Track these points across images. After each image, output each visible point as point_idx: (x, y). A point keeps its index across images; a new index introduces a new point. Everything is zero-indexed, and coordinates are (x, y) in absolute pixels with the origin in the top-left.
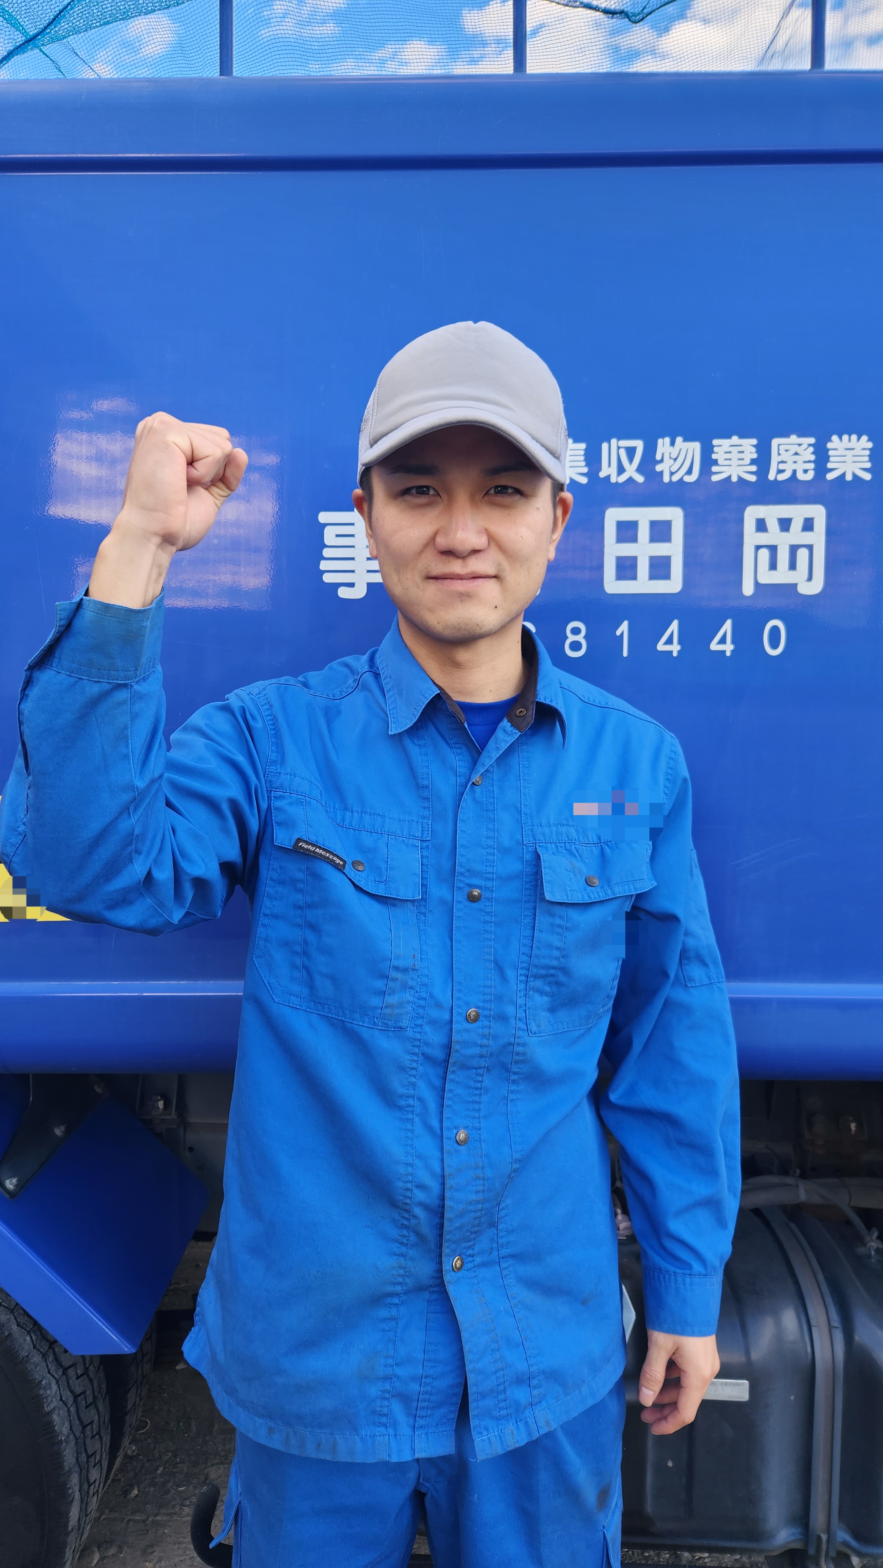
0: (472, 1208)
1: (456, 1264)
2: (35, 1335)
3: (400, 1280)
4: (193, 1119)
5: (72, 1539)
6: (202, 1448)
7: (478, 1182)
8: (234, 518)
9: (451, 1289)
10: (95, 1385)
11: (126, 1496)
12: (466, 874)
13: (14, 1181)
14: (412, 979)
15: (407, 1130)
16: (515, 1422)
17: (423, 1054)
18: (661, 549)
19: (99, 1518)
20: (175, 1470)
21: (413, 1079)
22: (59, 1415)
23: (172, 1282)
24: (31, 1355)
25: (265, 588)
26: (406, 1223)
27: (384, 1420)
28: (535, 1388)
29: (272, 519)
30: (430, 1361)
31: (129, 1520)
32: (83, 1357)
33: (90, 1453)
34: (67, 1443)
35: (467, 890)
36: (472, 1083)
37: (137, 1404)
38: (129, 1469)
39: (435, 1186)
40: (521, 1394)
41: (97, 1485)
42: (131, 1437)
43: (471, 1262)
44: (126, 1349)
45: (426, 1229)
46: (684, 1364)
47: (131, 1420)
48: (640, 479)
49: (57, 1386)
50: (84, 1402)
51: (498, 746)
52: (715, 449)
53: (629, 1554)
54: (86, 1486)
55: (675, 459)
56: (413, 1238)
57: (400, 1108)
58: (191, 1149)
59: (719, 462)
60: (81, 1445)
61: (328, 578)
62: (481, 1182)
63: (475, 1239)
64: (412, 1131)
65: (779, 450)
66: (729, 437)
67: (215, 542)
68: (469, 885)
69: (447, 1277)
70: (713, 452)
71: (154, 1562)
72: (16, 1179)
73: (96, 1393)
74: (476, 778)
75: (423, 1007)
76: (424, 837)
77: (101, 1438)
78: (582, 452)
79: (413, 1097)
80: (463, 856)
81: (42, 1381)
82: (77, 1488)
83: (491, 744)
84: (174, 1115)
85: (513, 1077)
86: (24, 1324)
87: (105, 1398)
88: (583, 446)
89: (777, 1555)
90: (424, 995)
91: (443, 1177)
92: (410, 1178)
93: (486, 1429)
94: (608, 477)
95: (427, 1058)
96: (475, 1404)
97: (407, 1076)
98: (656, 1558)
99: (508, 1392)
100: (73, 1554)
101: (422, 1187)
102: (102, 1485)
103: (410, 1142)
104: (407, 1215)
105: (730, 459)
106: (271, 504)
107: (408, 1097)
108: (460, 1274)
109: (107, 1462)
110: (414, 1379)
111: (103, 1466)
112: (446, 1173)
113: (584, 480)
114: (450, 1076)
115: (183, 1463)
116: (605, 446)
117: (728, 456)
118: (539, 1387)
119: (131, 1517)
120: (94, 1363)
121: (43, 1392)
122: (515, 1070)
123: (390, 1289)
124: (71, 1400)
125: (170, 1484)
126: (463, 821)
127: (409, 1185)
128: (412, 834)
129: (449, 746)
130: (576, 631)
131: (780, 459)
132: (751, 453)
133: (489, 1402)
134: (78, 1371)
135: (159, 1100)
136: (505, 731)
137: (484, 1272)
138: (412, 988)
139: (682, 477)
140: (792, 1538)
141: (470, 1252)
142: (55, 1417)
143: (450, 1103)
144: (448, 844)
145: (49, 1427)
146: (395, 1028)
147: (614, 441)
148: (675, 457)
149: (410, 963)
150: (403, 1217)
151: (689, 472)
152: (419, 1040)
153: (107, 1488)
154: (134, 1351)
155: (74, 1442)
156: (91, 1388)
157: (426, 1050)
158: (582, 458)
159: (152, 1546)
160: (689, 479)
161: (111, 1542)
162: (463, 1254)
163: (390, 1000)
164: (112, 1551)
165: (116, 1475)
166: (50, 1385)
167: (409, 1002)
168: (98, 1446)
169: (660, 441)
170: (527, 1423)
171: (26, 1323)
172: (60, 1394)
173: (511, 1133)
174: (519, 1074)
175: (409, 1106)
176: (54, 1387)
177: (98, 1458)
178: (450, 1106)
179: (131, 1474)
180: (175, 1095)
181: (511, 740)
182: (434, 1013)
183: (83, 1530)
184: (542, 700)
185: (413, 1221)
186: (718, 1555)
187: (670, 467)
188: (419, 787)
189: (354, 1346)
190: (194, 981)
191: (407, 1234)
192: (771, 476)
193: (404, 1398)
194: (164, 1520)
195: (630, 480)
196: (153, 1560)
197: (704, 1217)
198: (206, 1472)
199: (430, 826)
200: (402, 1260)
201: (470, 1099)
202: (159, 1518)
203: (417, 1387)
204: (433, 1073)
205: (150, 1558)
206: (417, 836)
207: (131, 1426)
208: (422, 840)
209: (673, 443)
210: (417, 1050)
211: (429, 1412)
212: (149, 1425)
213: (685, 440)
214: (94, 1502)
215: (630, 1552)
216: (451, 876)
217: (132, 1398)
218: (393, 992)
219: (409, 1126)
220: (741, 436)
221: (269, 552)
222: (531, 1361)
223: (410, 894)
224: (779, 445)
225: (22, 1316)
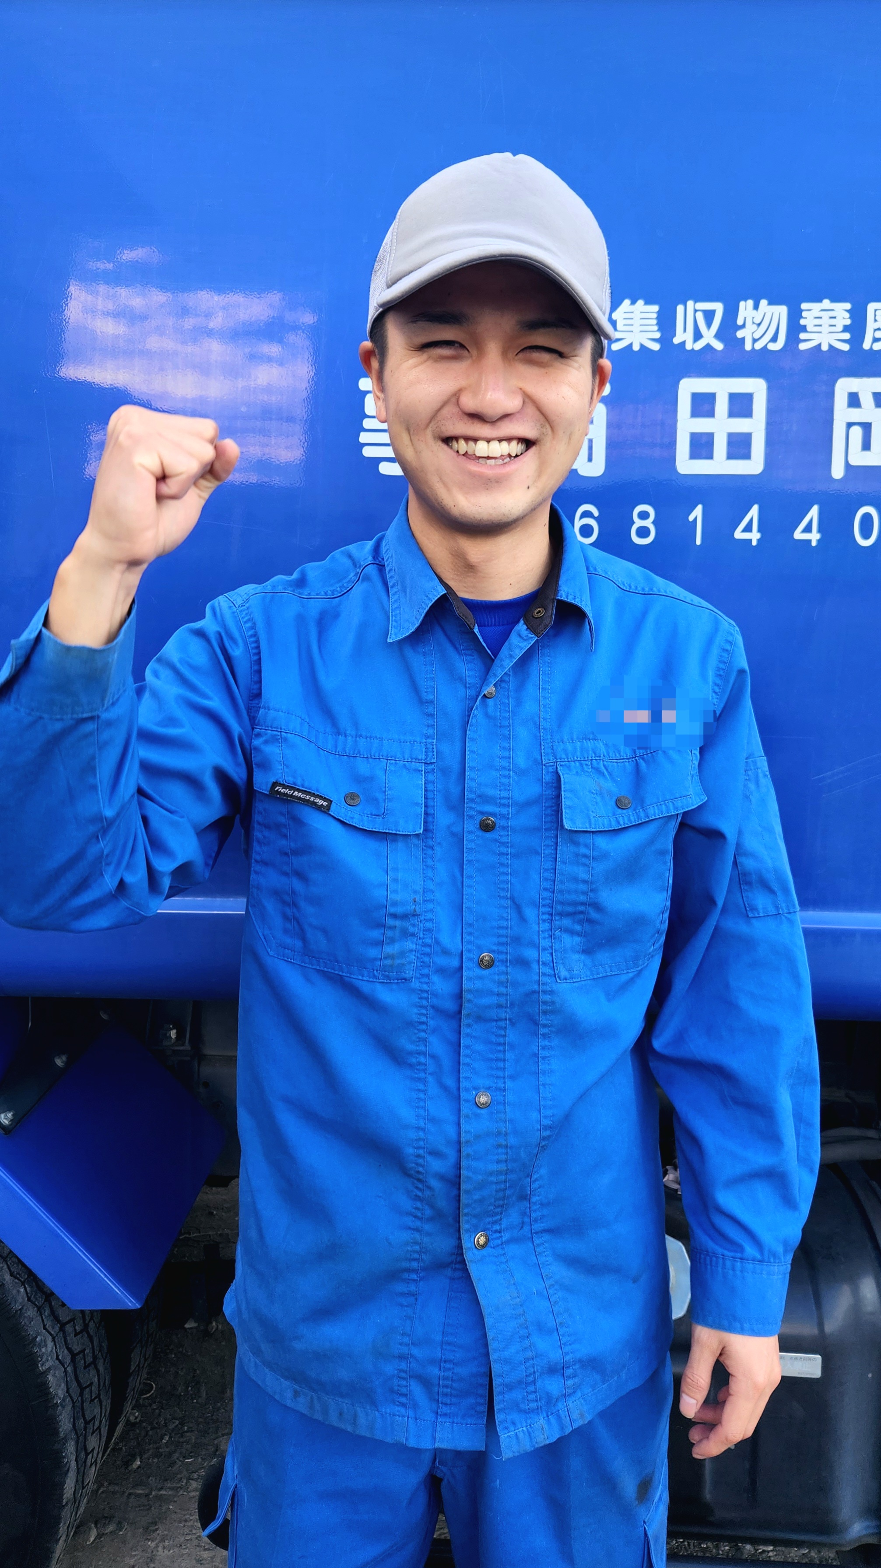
0: (493, 1179)
1: (478, 1241)
2: (31, 1287)
3: (416, 1256)
4: (208, 1051)
5: (66, 1513)
6: (212, 1416)
7: (500, 1150)
8: (265, 383)
9: (473, 1269)
10: (96, 1343)
11: (127, 1468)
12: (478, 800)
13: (10, 1115)
14: (414, 925)
15: (419, 1090)
16: (545, 1416)
17: (433, 1007)
18: (740, 425)
19: (97, 1491)
20: (181, 1440)
21: (423, 1035)
22: (54, 1375)
23: (183, 1231)
24: (25, 1308)
25: (298, 462)
26: (420, 1194)
27: (403, 1400)
28: (569, 1377)
29: (307, 385)
30: (449, 1344)
31: (130, 1494)
32: (82, 1312)
33: (88, 1418)
34: (63, 1407)
35: (479, 818)
36: (493, 1039)
37: (141, 1366)
38: (131, 1437)
39: (451, 1153)
40: (553, 1386)
41: (95, 1455)
42: (134, 1402)
43: (498, 1238)
44: (130, 1304)
45: (442, 1203)
46: (733, 1367)
47: (135, 1383)
48: (719, 346)
49: (52, 1344)
50: (82, 1362)
51: (512, 653)
52: (804, 314)
53: (685, 1545)
54: (83, 1455)
55: (759, 325)
56: (428, 1212)
57: (411, 1066)
58: (206, 1085)
59: (808, 329)
60: (79, 1411)
61: (368, 452)
62: (504, 1151)
63: (501, 1213)
64: (424, 1092)
65: (875, 315)
66: (820, 301)
67: (243, 409)
68: (482, 813)
69: (468, 1256)
70: (801, 317)
71: (157, 1541)
72: (12, 1113)
73: (97, 1352)
74: (490, 689)
75: (429, 955)
76: (428, 759)
77: (101, 1402)
78: (655, 316)
79: (424, 1054)
80: (472, 779)
81: (36, 1337)
82: (73, 1458)
83: (504, 651)
84: (187, 1047)
85: (542, 1031)
86: (17, 1274)
87: (106, 1357)
88: (655, 308)
89: (849, 1551)
90: (428, 941)
91: (459, 1142)
92: (422, 1143)
93: (514, 1423)
94: (684, 343)
95: (437, 1010)
96: (501, 1397)
97: (416, 1031)
98: (714, 1551)
99: (539, 1384)
100: (68, 1530)
101: (436, 1154)
102: (100, 1455)
103: (422, 1104)
104: (420, 1186)
105: (821, 325)
106: (306, 368)
107: (419, 1054)
108: (484, 1252)
109: (107, 1428)
110: (432, 1362)
111: (102, 1432)
112: (463, 1140)
113: (656, 347)
114: (464, 1030)
115: (192, 1431)
116: (680, 308)
117: (818, 322)
118: (575, 1377)
119: (131, 1491)
120: (94, 1318)
121: (38, 1349)
122: (545, 1022)
123: (405, 1265)
124: (68, 1360)
125: (176, 1455)
126: (472, 740)
127: (421, 1152)
128: (414, 757)
129: (458, 652)
130: (644, 515)
131: (876, 326)
132: (844, 318)
133: (517, 1395)
134: (77, 1327)
135: (172, 1029)
136: (520, 636)
137: (513, 1250)
138: (413, 935)
139: (766, 345)
140: (865, 1532)
141: (497, 1227)
142: (50, 1377)
143: (468, 1060)
144: (456, 767)
145: (43, 1389)
146: (398, 980)
147: (690, 303)
148: (758, 322)
149: (411, 908)
150: (417, 1188)
151: (774, 339)
152: (427, 992)
153: (106, 1458)
154: (138, 1306)
155: (71, 1406)
156: (91, 1346)
157: (435, 1001)
158: (655, 322)
159: (155, 1523)
160: (772, 347)
161: (110, 1518)
162: (488, 1229)
163: (388, 949)
164: (111, 1528)
165: (116, 1444)
166: (45, 1342)
167: (411, 951)
168: (98, 1412)
169: (742, 304)
170: (559, 1417)
171: (20, 1273)
172: (56, 1352)
173: (541, 1096)
174: (549, 1027)
175: (419, 1064)
176: (50, 1344)
177: (97, 1423)
178: (468, 1065)
179: (133, 1443)
180: (189, 1024)
181: (526, 646)
182: (441, 961)
183: (79, 1502)
184: (564, 598)
185: (428, 1193)
186: (783, 1549)
187: (753, 333)
188: (422, 702)
189: (370, 1318)
190: (212, 897)
191: (421, 1207)
192: (866, 345)
193: (426, 1382)
194: (170, 1495)
195: (708, 347)
196: (156, 1539)
197: (764, 1192)
198: (216, 1442)
199: (434, 746)
200: (417, 1236)
201: (492, 1056)
202: (163, 1492)
203: (436, 1371)
204: (446, 1027)
205: (152, 1536)
206: (420, 758)
207: (134, 1389)
208: (426, 763)
209: (756, 307)
210: (424, 1003)
211: (454, 1400)
212: (154, 1389)
213: (770, 303)
214: (92, 1472)
215: (686, 1543)
216: (458, 805)
217: (136, 1358)
218: (392, 941)
219: (421, 1087)
220: (834, 300)
221: (303, 422)
222: (567, 1349)
223: (411, 828)
224: (876, 310)
225: (15, 1265)
